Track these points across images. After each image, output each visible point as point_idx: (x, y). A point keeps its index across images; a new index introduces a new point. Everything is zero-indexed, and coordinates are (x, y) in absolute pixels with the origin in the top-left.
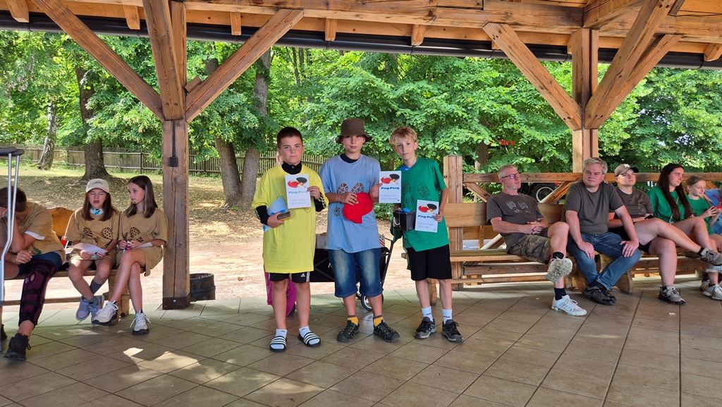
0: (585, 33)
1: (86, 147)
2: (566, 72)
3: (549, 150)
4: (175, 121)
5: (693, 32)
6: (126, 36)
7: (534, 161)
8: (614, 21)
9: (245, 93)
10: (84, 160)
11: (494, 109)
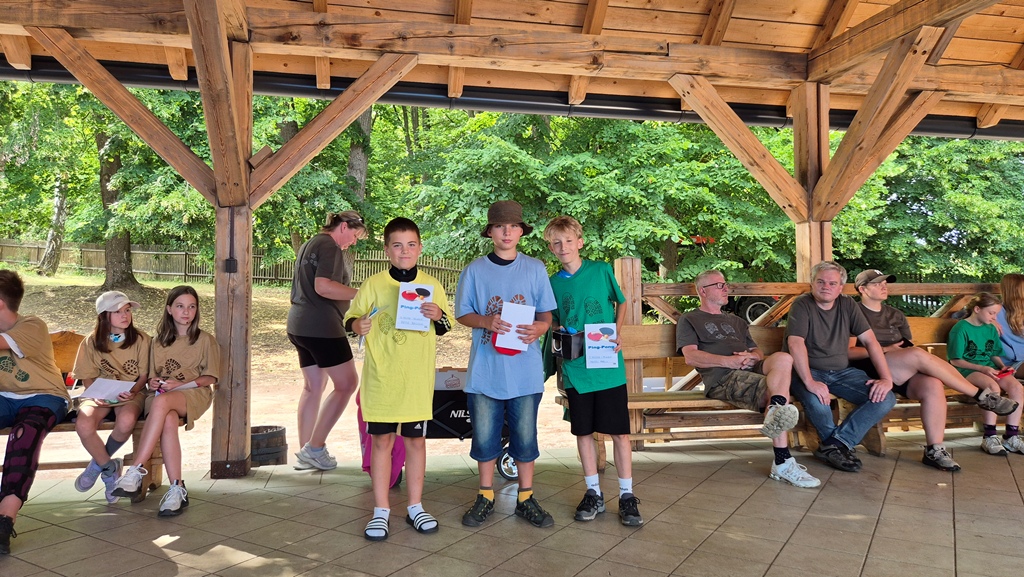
0: (811, 88)
1: (108, 244)
2: (786, 142)
3: (763, 251)
4: (234, 208)
5: (960, 87)
6: (168, 88)
7: (741, 266)
8: (850, 72)
9: (335, 169)
10: (104, 263)
11: (685, 194)
